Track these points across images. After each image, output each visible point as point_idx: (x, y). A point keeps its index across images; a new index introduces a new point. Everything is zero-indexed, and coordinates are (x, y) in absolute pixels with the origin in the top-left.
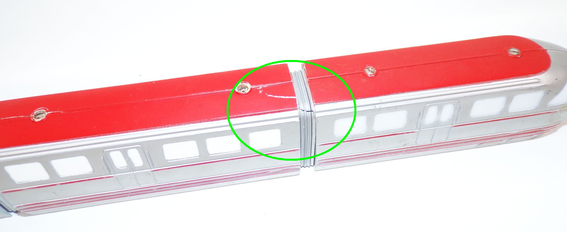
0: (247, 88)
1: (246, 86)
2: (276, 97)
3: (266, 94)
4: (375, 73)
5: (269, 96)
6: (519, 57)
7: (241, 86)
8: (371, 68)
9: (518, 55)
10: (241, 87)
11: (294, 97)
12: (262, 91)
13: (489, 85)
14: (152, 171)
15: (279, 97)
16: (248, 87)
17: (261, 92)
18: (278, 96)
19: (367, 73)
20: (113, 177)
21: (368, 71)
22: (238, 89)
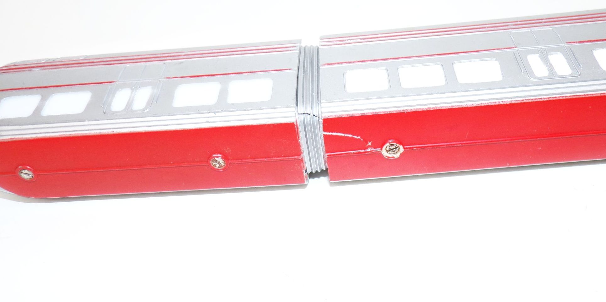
0: (387, 149)
1: (387, 152)
2: (350, 136)
3: (362, 140)
4: (212, 159)
5: (359, 137)
6: (20, 167)
7: (394, 153)
8: (217, 166)
9: (22, 170)
10: (394, 151)
11: (326, 133)
12: (367, 145)
13: (63, 132)
14: (516, 47)
15: (346, 135)
16: (385, 151)
17: (369, 142)
18: (346, 137)
19: (222, 160)
20: (567, 43)
21: (221, 162)
22: (399, 149)
